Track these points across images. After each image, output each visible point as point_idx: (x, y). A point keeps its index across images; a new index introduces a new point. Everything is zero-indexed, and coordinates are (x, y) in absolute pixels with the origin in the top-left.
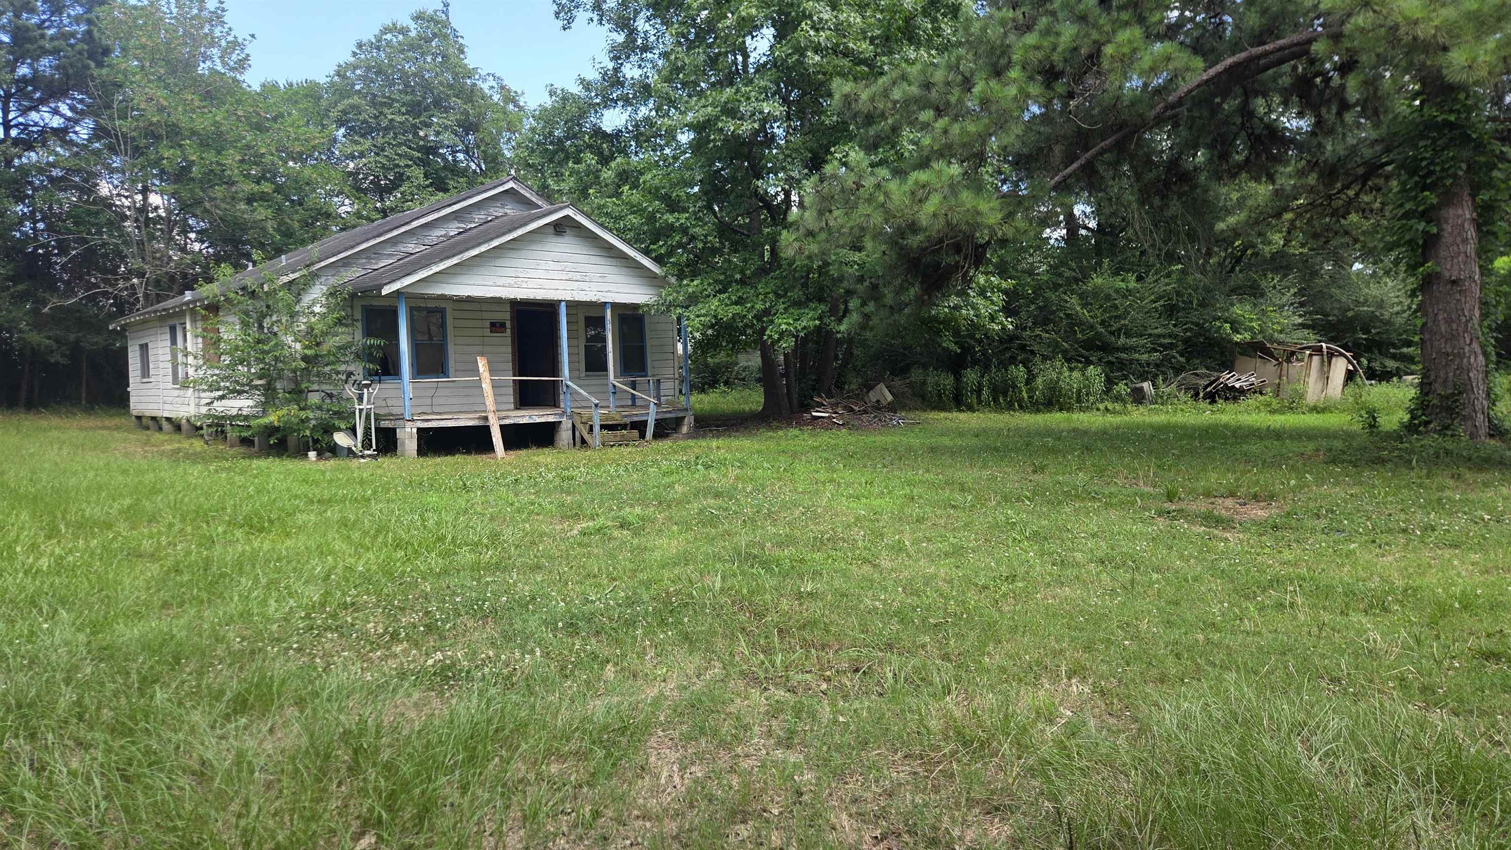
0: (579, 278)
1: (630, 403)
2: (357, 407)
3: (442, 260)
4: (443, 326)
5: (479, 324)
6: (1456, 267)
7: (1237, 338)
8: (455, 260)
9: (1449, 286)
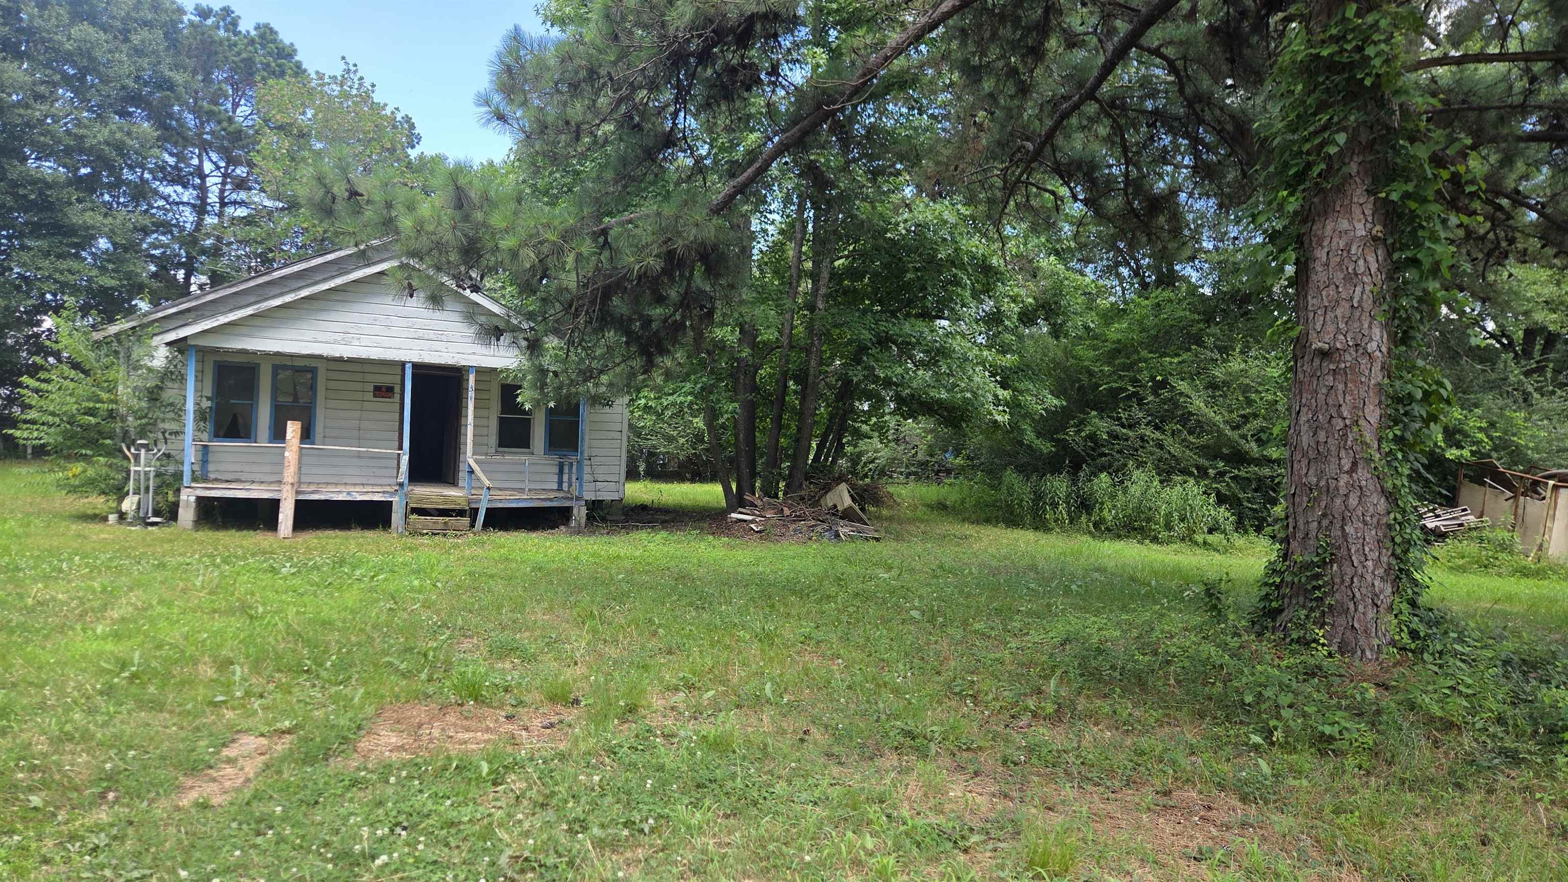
0: (432, 336)
2: (133, 468)
4: (313, 388)
5: (359, 386)
8: (249, 311)
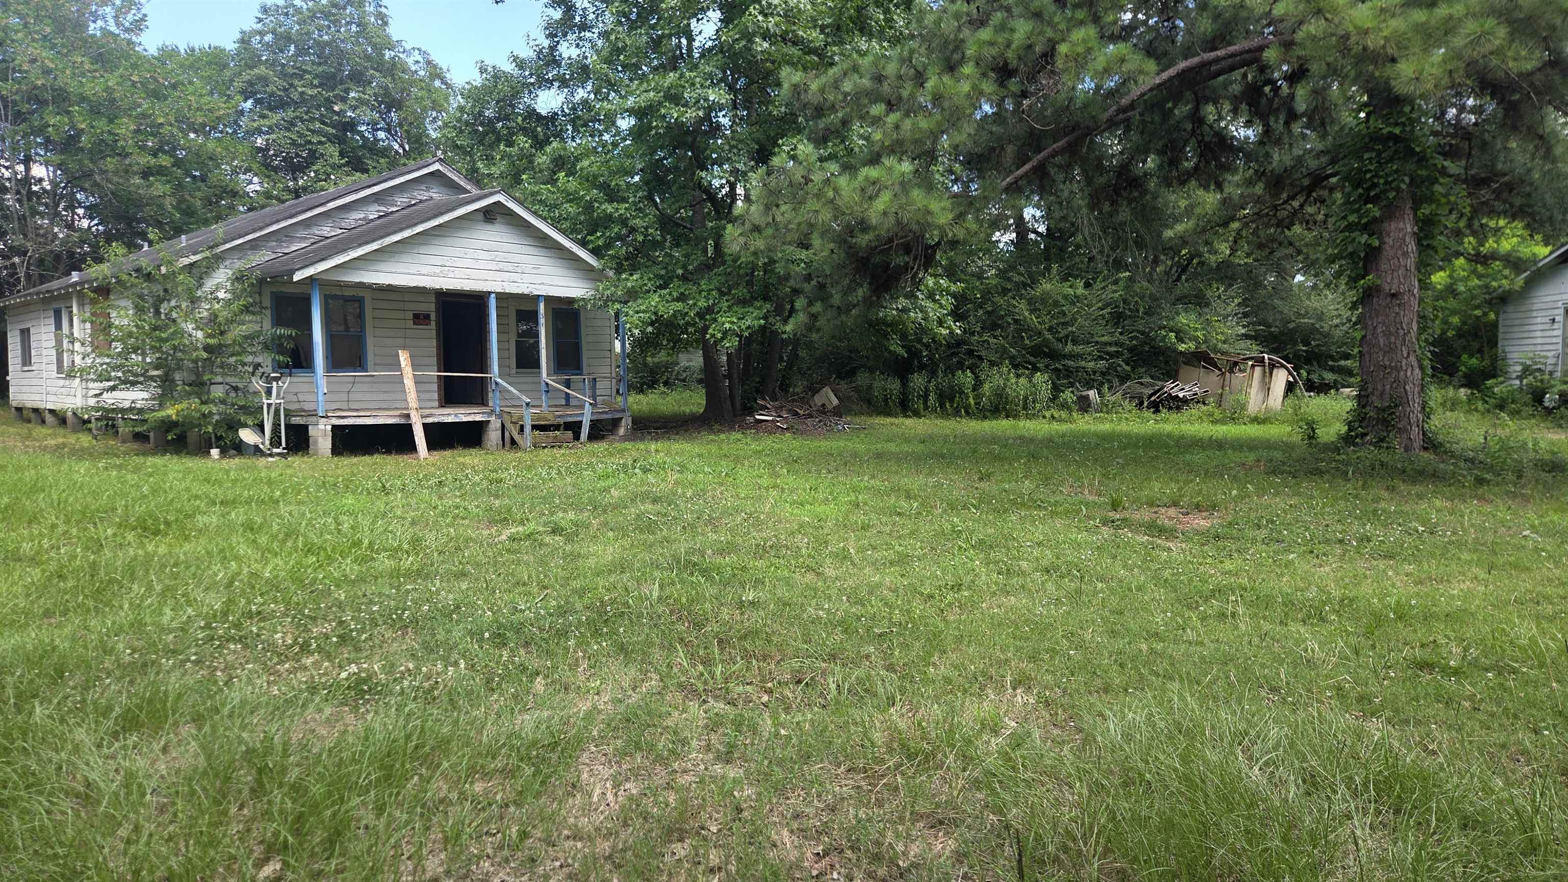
0: (510, 269)
1: (563, 402)
2: (265, 401)
3: (360, 245)
4: (361, 316)
5: (400, 315)
6: (1396, 281)
7: (1182, 347)
8: (375, 246)
9: (1388, 299)
